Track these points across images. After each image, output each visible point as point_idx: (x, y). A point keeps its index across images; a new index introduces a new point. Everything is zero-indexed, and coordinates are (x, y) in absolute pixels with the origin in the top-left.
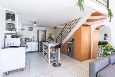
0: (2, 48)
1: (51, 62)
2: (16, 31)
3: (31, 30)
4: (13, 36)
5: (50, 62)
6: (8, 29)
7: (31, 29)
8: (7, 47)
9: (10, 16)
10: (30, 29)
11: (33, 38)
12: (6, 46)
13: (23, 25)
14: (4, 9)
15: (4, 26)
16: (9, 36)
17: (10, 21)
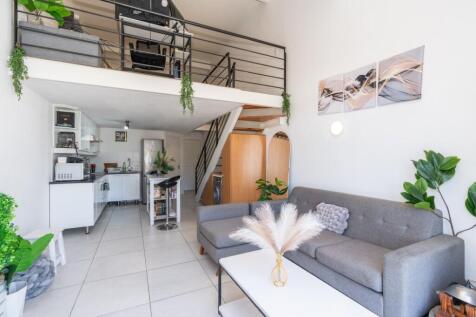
0: (50, 183)
1: (156, 221)
2: (76, 148)
3: (123, 140)
4: (71, 160)
5: (152, 223)
6: (60, 145)
7: (122, 135)
8: (59, 182)
9: (65, 118)
10: (121, 137)
11: (127, 164)
12: (57, 179)
13: (99, 126)
14: (54, 105)
15: (53, 140)
16: (62, 160)
17: (65, 129)
